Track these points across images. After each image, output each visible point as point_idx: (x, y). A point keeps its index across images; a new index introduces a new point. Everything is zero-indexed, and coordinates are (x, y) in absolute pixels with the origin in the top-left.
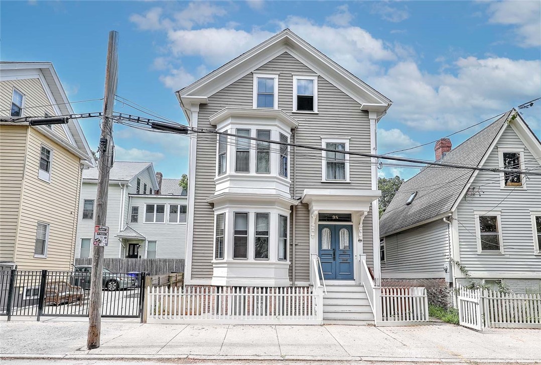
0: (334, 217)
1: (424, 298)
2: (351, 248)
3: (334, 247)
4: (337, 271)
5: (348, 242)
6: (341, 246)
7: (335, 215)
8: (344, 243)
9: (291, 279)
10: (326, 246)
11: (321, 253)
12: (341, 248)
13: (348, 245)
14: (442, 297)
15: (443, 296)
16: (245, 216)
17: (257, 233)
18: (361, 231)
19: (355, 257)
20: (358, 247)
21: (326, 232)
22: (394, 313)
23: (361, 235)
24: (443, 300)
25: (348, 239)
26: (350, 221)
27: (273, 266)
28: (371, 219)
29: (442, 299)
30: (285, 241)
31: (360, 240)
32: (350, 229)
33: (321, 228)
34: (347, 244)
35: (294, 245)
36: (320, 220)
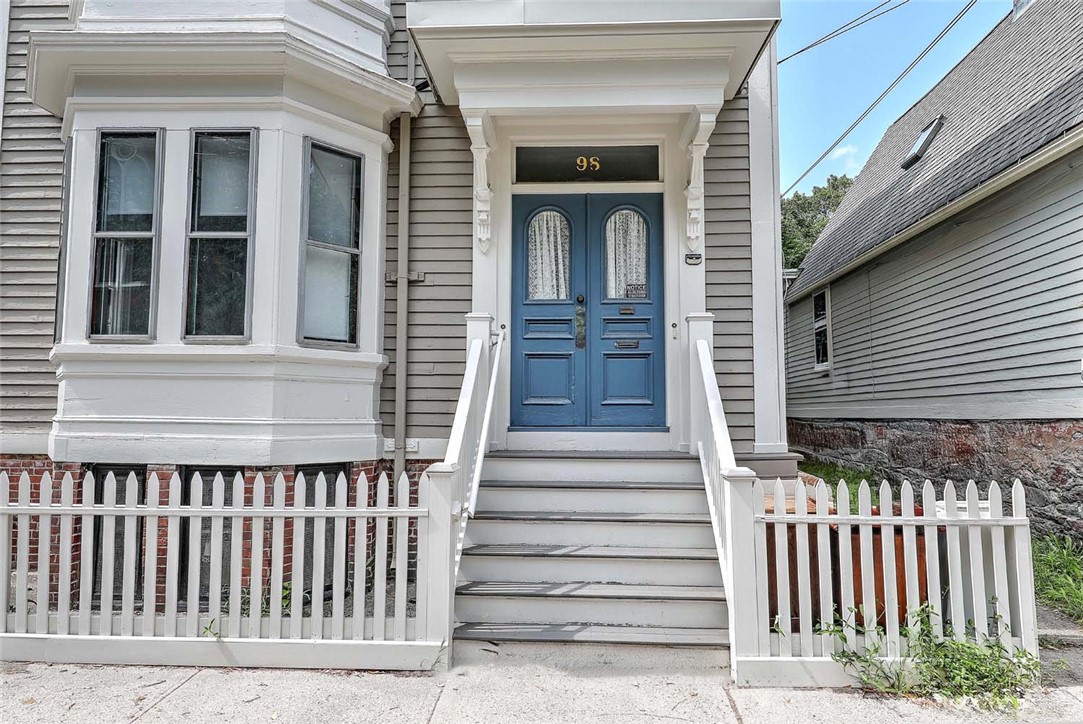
0: (583, 163)
1: (1009, 531)
2: (654, 293)
3: (581, 290)
4: (597, 391)
5: (642, 270)
6: (611, 283)
7: (588, 152)
8: (623, 269)
9: (386, 428)
10: (548, 284)
11: (526, 314)
12: (612, 294)
13: (643, 280)
14: (1065, 500)
15: (1069, 495)
16: (143, 145)
17: (199, 221)
18: (700, 216)
19: (669, 332)
20: (686, 286)
21: (548, 227)
22: (838, 610)
23: (697, 231)
24: (1072, 513)
25: (643, 255)
26: (654, 176)
27: (270, 371)
28: (741, 164)
29: (1063, 506)
30: (355, 262)
31: (692, 258)
32: (652, 210)
33: (524, 211)
34: (638, 275)
35: (403, 285)
36: (521, 178)
